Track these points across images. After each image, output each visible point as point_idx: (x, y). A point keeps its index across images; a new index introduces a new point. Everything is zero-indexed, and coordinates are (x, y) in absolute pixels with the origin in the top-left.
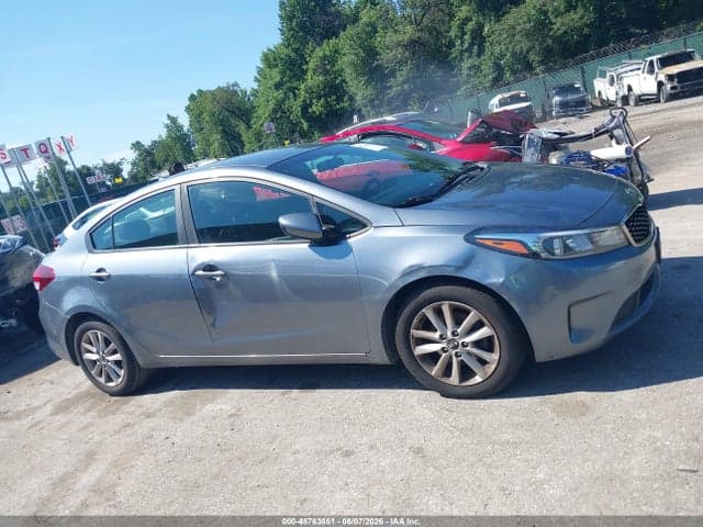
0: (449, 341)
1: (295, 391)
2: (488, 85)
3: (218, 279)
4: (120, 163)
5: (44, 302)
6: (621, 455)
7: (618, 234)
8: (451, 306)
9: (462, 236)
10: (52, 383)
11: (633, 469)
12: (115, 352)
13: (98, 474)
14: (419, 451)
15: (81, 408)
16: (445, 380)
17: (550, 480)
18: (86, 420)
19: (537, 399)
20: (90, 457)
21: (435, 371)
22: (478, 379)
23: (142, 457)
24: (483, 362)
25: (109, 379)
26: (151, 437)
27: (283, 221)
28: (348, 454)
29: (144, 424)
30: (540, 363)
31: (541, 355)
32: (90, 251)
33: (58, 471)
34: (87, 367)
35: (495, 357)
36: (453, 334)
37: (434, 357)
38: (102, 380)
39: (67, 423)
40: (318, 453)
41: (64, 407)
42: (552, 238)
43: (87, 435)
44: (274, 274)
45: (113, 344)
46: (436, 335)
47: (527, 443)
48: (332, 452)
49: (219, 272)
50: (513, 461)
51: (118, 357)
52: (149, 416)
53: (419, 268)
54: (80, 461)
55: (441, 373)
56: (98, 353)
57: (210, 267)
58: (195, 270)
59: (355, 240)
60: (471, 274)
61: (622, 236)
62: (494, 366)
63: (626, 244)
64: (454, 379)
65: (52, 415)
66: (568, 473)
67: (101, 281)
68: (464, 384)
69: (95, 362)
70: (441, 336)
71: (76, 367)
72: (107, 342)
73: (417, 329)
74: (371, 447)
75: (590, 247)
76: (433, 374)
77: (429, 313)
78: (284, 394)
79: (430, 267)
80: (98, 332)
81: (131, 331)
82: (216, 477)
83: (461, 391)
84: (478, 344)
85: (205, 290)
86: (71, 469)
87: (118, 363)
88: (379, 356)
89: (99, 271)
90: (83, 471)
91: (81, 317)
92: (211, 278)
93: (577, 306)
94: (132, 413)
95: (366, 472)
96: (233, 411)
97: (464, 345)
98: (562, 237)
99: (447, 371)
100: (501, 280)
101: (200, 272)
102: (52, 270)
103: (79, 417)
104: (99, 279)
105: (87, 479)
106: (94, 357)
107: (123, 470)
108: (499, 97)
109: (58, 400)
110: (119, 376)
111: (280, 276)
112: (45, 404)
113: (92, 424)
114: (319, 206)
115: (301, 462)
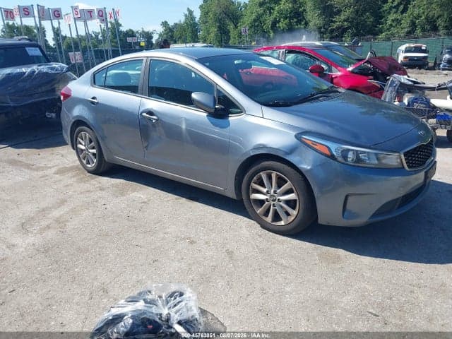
0: (271, 196)
1: (184, 199)
2: (402, 35)
3: (154, 121)
4: (152, 33)
5: (64, 109)
6: (340, 292)
7: (397, 159)
8: (277, 175)
9: (294, 134)
10: (62, 156)
11: (342, 302)
12: (93, 148)
13: (62, 213)
14: (230, 253)
15: (70, 175)
16: (264, 218)
17: (291, 293)
18: (70, 181)
19: (313, 245)
20: (63, 202)
21: (259, 211)
22: (282, 223)
23: (87, 211)
24: (288, 214)
25: (88, 163)
26: (97, 201)
27: (194, 96)
28: (192, 242)
29: (97, 193)
30: (320, 225)
31: (322, 221)
32: (92, 85)
33: (43, 205)
34: (79, 152)
35: (295, 213)
36: (275, 192)
37: (261, 202)
38: (85, 162)
39: (60, 180)
40: (177, 237)
41: (62, 171)
42: (349, 150)
43: (67, 190)
44: (184, 127)
45: (93, 143)
46: (265, 190)
47: (292, 269)
48: (184, 239)
49: (155, 117)
50: (278, 276)
51: (94, 151)
52: (101, 190)
53: (264, 147)
54: (57, 203)
55: (262, 213)
56: (85, 146)
57: (150, 113)
58: (143, 112)
59: (233, 119)
60: (293, 159)
61: (399, 160)
62: (293, 218)
63: (401, 166)
64: (269, 219)
65: (54, 174)
66: (304, 293)
67: (93, 104)
68: (274, 223)
69: (82, 150)
70: (267, 191)
71: (72, 150)
72: (91, 142)
73: (255, 183)
74: (207, 243)
75: (376, 162)
76: (258, 212)
77: (264, 175)
78: (177, 199)
79: (271, 147)
80: (86, 134)
81: (103, 138)
82: (118, 233)
83: (271, 227)
84: (288, 202)
85: (145, 126)
86: (50, 206)
87: (94, 154)
88: (231, 193)
89: (94, 98)
90: (56, 209)
91: (79, 123)
92: (150, 119)
93: (353, 197)
94: (94, 185)
95: (196, 255)
96: (146, 200)
97: (279, 200)
98: (357, 151)
99: (266, 214)
100: (309, 168)
101: (144, 114)
102: (71, 90)
103: (67, 179)
104: (93, 103)
105: (56, 213)
106: (83, 147)
107: (75, 215)
108: (407, 45)
109: (62, 166)
110: (93, 163)
111: (186, 129)
112: (53, 167)
113: (72, 185)
114: (219, 91)
115: (165, 239)
